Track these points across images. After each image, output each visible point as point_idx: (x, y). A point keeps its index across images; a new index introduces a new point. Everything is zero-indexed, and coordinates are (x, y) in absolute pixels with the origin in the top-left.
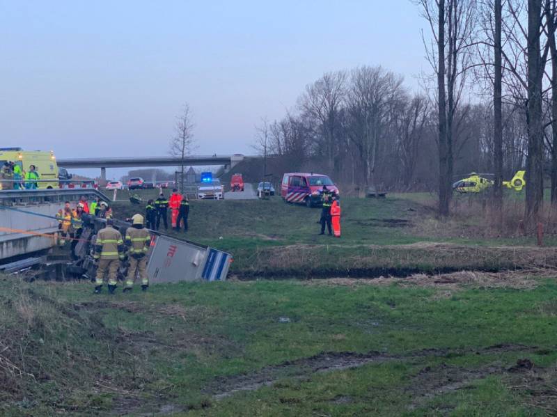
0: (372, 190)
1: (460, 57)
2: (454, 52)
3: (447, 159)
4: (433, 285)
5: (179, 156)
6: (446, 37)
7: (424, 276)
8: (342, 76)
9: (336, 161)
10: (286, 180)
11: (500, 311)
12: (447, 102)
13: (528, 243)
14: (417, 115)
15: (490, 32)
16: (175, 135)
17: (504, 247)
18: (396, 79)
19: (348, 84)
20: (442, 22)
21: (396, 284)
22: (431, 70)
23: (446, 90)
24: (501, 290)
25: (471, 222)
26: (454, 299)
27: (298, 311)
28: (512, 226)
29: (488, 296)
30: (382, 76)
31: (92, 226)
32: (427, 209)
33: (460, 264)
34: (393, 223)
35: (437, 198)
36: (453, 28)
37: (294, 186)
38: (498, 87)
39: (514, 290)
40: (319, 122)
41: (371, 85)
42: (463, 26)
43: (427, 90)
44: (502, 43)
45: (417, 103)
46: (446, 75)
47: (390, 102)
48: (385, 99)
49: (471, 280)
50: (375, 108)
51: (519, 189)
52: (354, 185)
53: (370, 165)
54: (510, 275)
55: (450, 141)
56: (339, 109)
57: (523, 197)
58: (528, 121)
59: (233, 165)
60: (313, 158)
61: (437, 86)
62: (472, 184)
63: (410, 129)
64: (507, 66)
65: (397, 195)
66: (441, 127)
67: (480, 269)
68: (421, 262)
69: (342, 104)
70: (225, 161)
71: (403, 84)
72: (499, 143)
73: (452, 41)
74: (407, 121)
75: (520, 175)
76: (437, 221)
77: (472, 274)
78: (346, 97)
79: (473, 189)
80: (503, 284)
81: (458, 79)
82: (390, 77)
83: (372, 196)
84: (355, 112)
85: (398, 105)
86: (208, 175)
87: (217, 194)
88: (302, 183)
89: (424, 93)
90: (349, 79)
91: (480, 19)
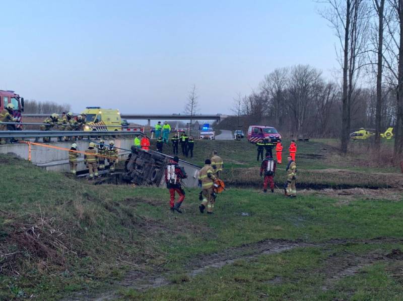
0: (301, 136)
1: (357, 59)
2: (353, 57)
3: (347, 119)
4: (337, 196)
5: (189, 114)
6: (349, 47)
7: (332, 190)
8: (285, 70)
9: (280, 120)
10: (250, 129)
11: (379, 215)
12: (348, 87)
13: (395, 171)
14: (329, 94)
15: (376, 45)
16: (188, 102)
17: (380, 173)
18: (318, 73)
19: (289, 75)
20: (347, 39)
21: (314, 194)
22: (339, 67)
23: (348, 78)
24: (379, 201)
25: (360, 157)
26: (350, 205)
27: (254, 209)
28: (385, 161)
29: (371, 204)
30: (309, 70)
31: (137, 153)
32: (334, 149)
33: (353, 183)
34: (313, 156)
35: (340, 142)
36: (354, 43)
37: (254, 133)
38: (379, 77)
39: (387, 201)
40: (271, 97)
41: (303, 76)
42: (360, 41)
43: (337, 78)
44: (383, 51)
45: (330, 87)
46: (348, 70)
47: (313, 86)
48: (311, 84)
49: (361, 193)
50: (305, 89)
51: (389, 138)
52: (290, 133)
53: (300, 122)
54: (386, 191)
55: (349, 110)
56: (283, 89)
57: (393, 143)
58: (398, 98)
59: (221, 120)
60: (267, 117)
61: (343, 76)
62: (361, 135)
63: (325, 101)
64: (386, 65)
65: (315, 140)
66: (344, 101)
67: (366, 187)
68: (330, 180)
69: (285, 87)
70: (217, 118)
71: (321, 75)
72: (378, 111)
73: (353, 50)
74: (323, 97)
75: (390, 130)
76: (339, 156)
77: (362, 190)
78: (288, 83)
79: (362, 138)
80: (380, 197)
81: (355, 73)
82: (314, 71)
83: (301, 140)
84: (292, 92)
85: (318, 87)
86: (207, 125)
87: (211, 137)
88: (259, 131)
89: (334, 81)
90: (290, 72)
91: (370, 37)
